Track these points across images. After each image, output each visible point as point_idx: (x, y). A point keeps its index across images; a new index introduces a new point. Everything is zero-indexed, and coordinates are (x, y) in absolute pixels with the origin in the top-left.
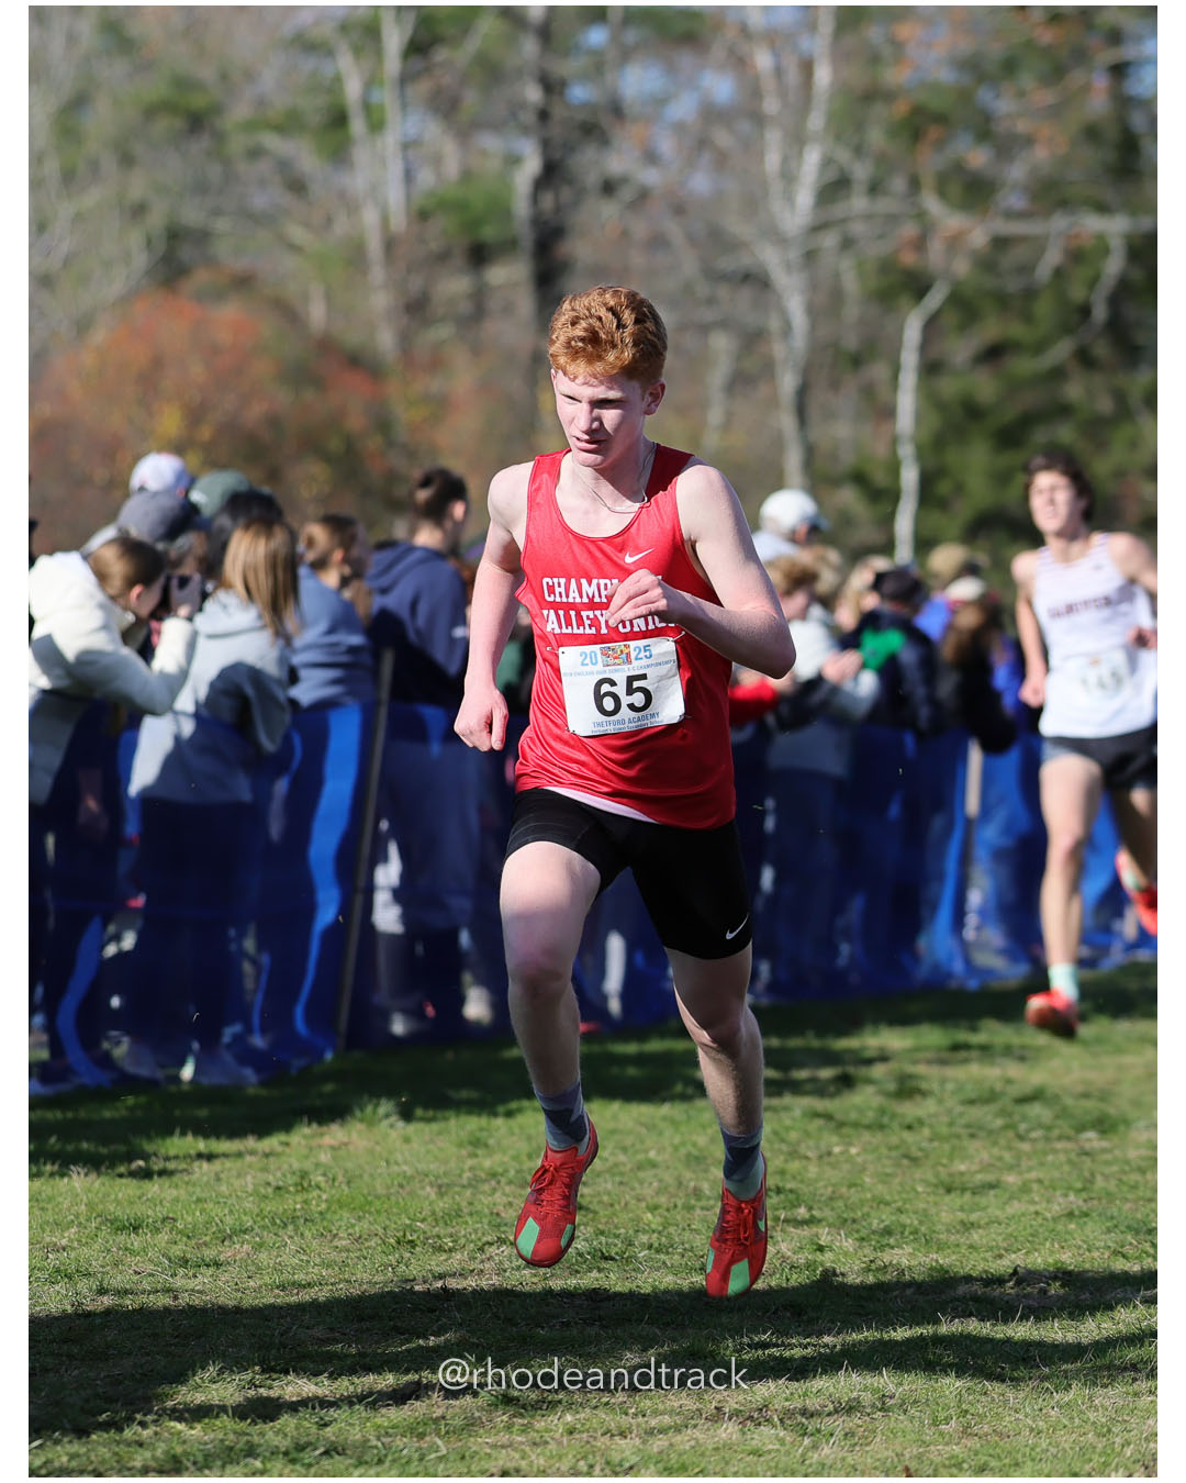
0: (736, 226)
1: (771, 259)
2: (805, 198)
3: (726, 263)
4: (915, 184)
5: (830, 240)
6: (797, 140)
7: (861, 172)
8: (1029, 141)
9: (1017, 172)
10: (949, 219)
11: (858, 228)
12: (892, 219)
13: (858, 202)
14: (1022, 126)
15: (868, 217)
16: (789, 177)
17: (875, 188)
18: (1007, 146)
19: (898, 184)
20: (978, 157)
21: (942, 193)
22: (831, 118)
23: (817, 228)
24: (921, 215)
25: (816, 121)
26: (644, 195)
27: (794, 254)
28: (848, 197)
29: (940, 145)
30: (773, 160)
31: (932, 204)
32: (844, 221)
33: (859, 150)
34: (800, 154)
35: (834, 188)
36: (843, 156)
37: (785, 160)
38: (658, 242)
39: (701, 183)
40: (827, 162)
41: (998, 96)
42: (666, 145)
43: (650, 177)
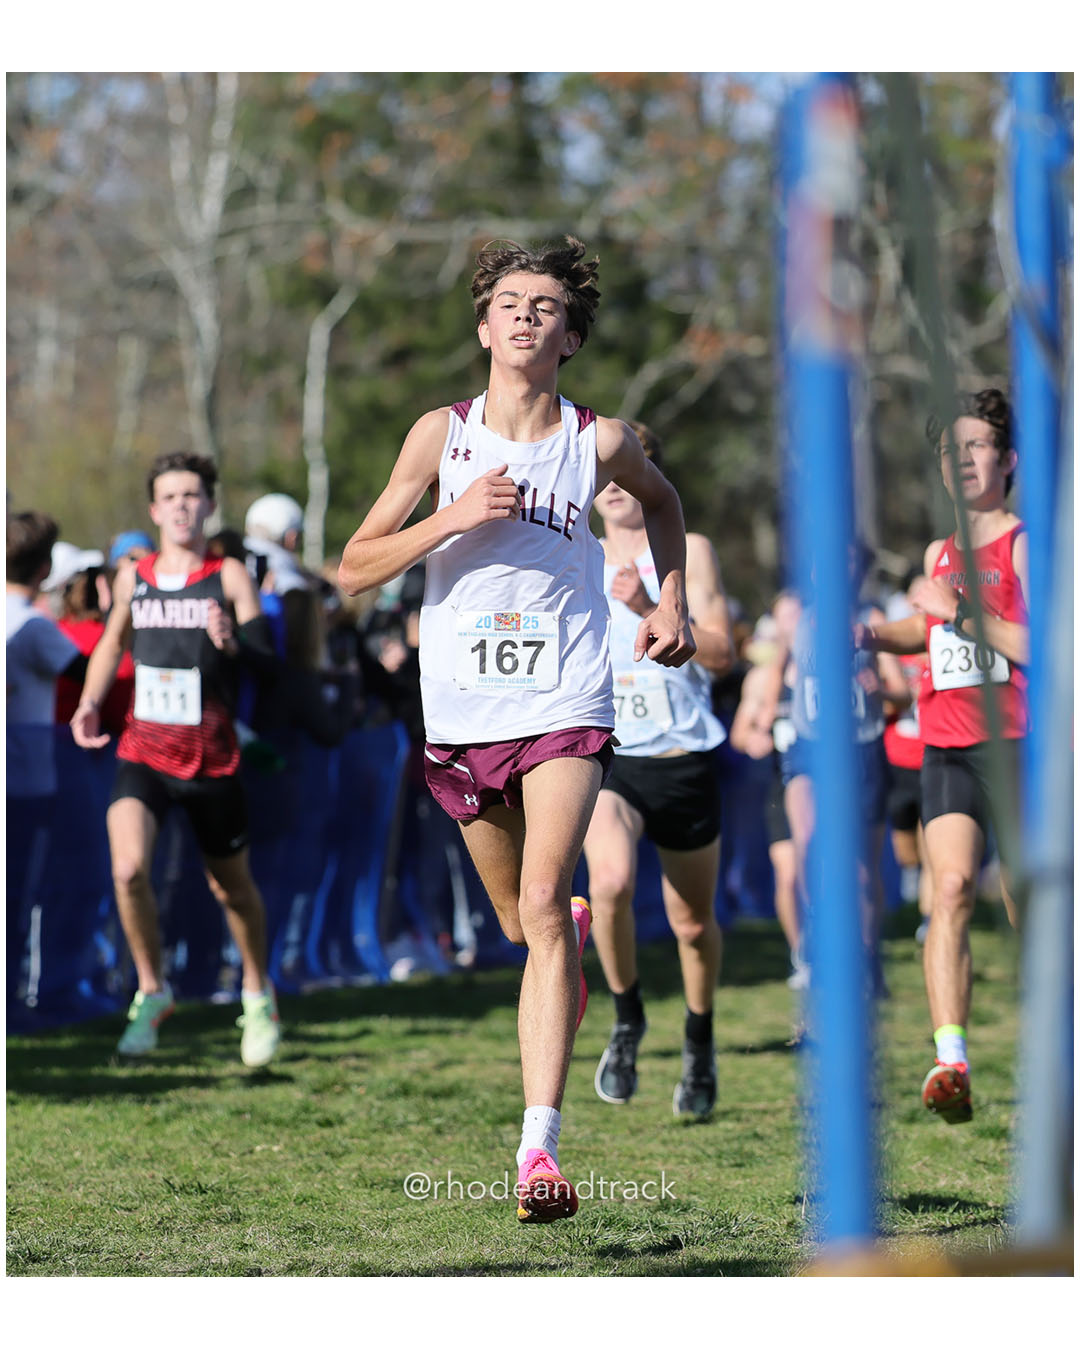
0: (145, 232)
1: (179, 266)
2: (212, 206)
3: (133, 270)
4: (321, 191)
5: (236, 247)
6: (203, 148)
7: (268, 179)
8: (429, 148)
9: (421, 178)
10: (351, 224)
11: (266, 235)
12: (297, 227)
13: (264, 210)
14: (425, 134)
15: (277, 224)
16: (196, 183)
17: (283, 195)
18: (411, 153)
19: (304, 191)
20: (380, 164)
21: (347, 198)
22: (237, 125)
23: (225, 235)
24: (326, 223)
25: (222, 130)
26: (52, 203)
27: (203, 260)
28: (254, 203)
29: (345, 153)
30: (179, 169)
31: (337, 211)
32: (248, 229)
33: (265, 159)
34: (206, 161)
35: (241, 195)
36: (250, 165)
37: (193, 168)
38: (66, 249)
39: (109, 190)
40: (234, 170)
41: (400, 104)
42: (74, 155)
43: (60, 184)
